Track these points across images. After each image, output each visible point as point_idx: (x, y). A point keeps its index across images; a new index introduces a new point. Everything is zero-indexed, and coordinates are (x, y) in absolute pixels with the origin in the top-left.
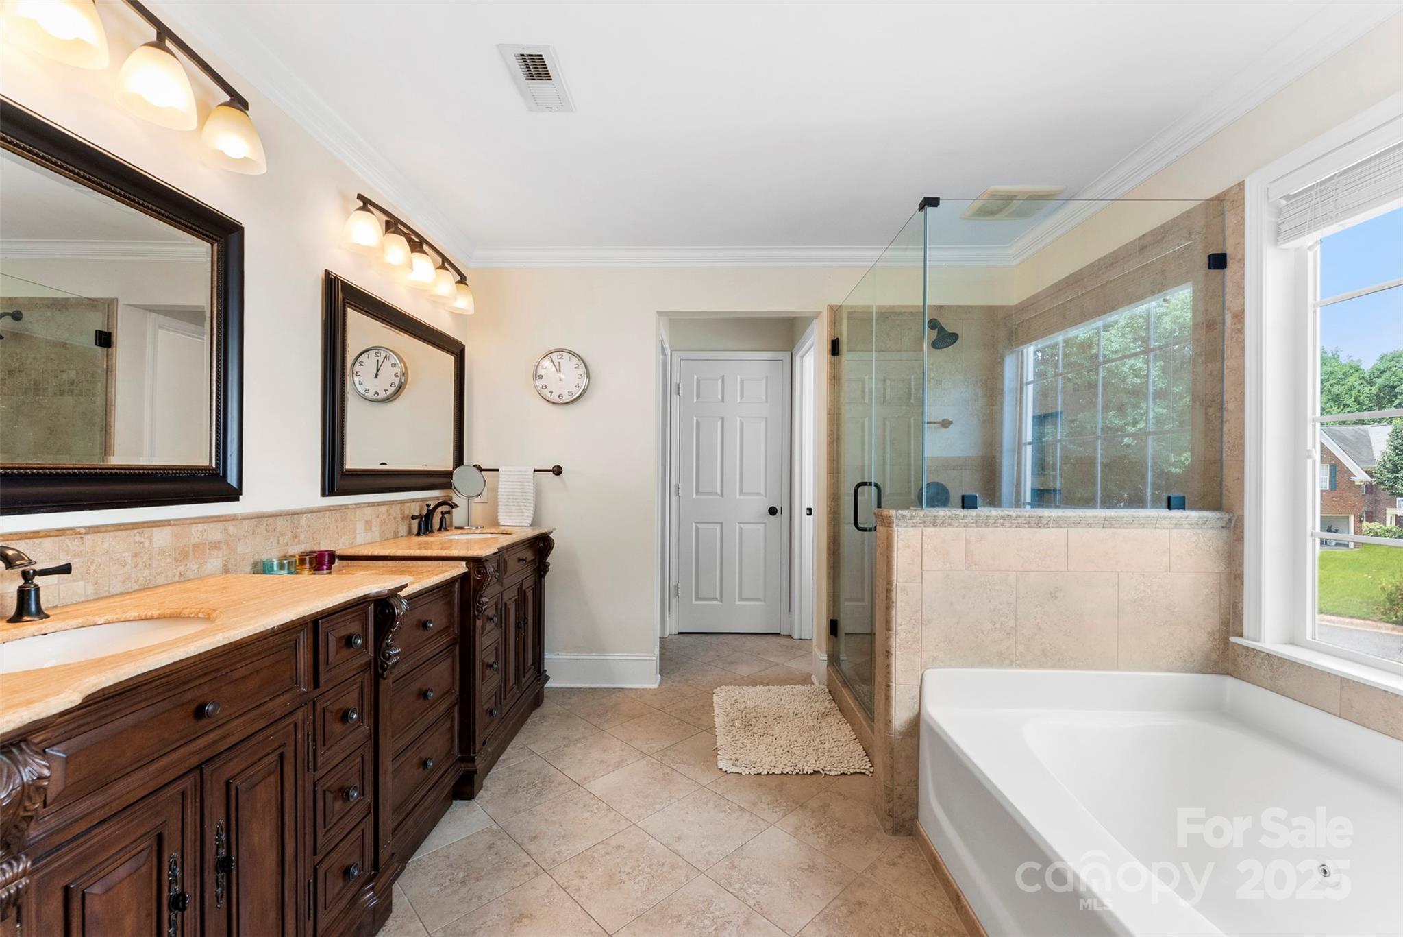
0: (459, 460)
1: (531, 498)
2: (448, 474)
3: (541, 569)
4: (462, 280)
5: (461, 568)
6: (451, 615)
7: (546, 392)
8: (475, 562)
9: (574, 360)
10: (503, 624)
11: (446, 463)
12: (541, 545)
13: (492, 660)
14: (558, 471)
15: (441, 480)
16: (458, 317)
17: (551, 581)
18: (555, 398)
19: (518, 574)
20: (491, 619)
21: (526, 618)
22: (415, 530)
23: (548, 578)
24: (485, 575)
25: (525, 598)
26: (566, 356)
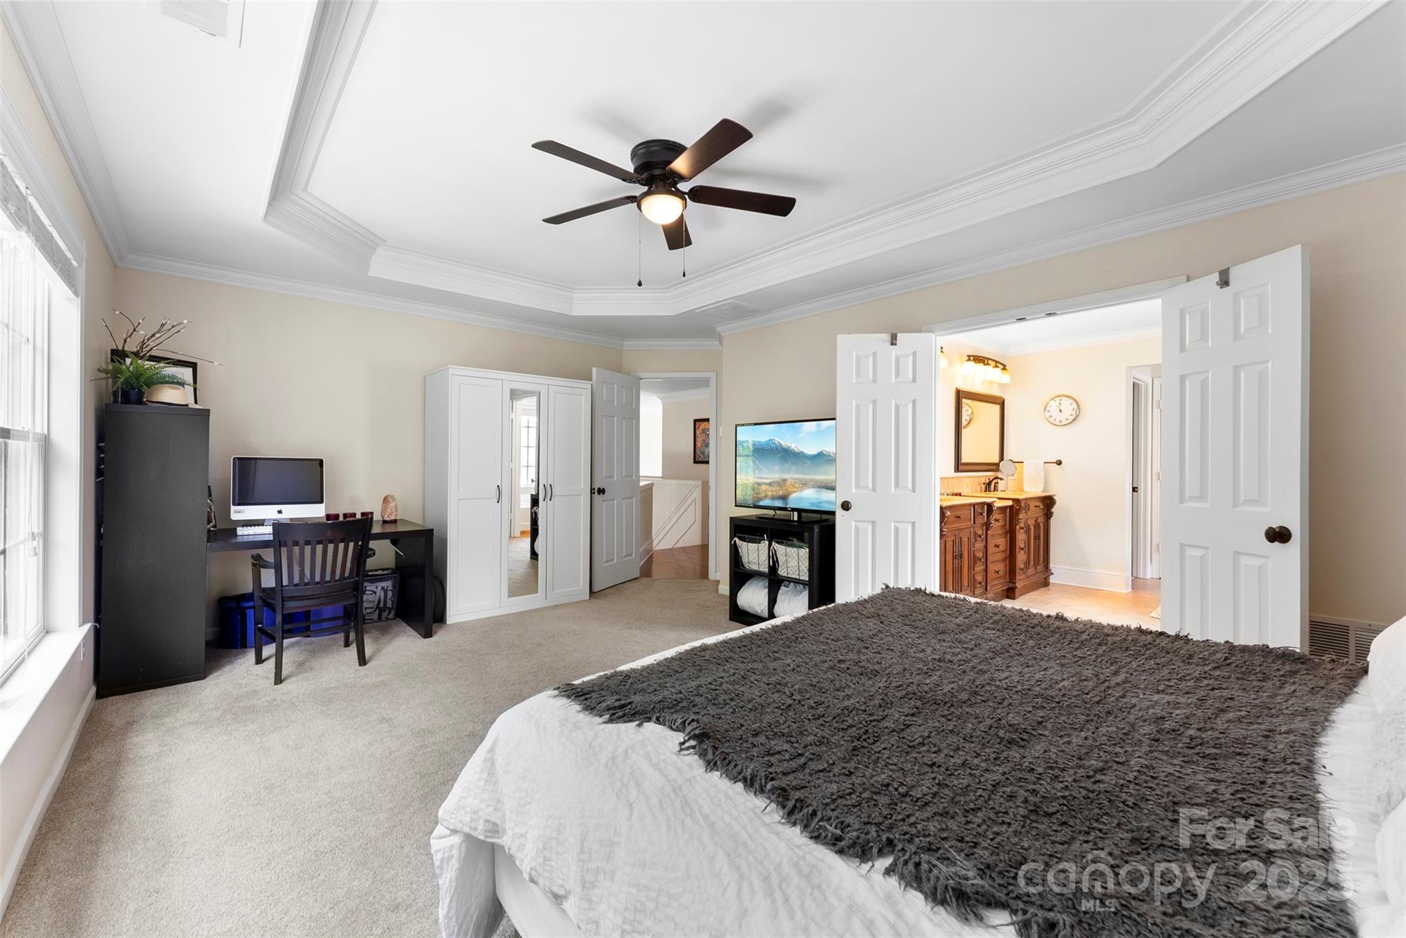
0: (1002, 458)
1: (1043, 478)
2: (998, 465)
3: (1048, 515)
4: (1004, 368)
5: (1010, 503)
6: (1006, 520)
7: (1052, 420)
8: (1017, 501)
9: (1070, 401)
10: (1028, 532)
11: (996, 460)
12: (1048, 503)
13: (1022, 546)
14: (1059, 463)
15: (995, 467)
16: (1002, 386)
17: (1053, 521)
18: (1057, 422)
19: (1035, 513)
20: (1022, 528)
21: (1039, 536)
22: (983, 489)
23: (1052, 520)
24: (1020, 506)
25: (1039, 527)
26: (1065, 398)
